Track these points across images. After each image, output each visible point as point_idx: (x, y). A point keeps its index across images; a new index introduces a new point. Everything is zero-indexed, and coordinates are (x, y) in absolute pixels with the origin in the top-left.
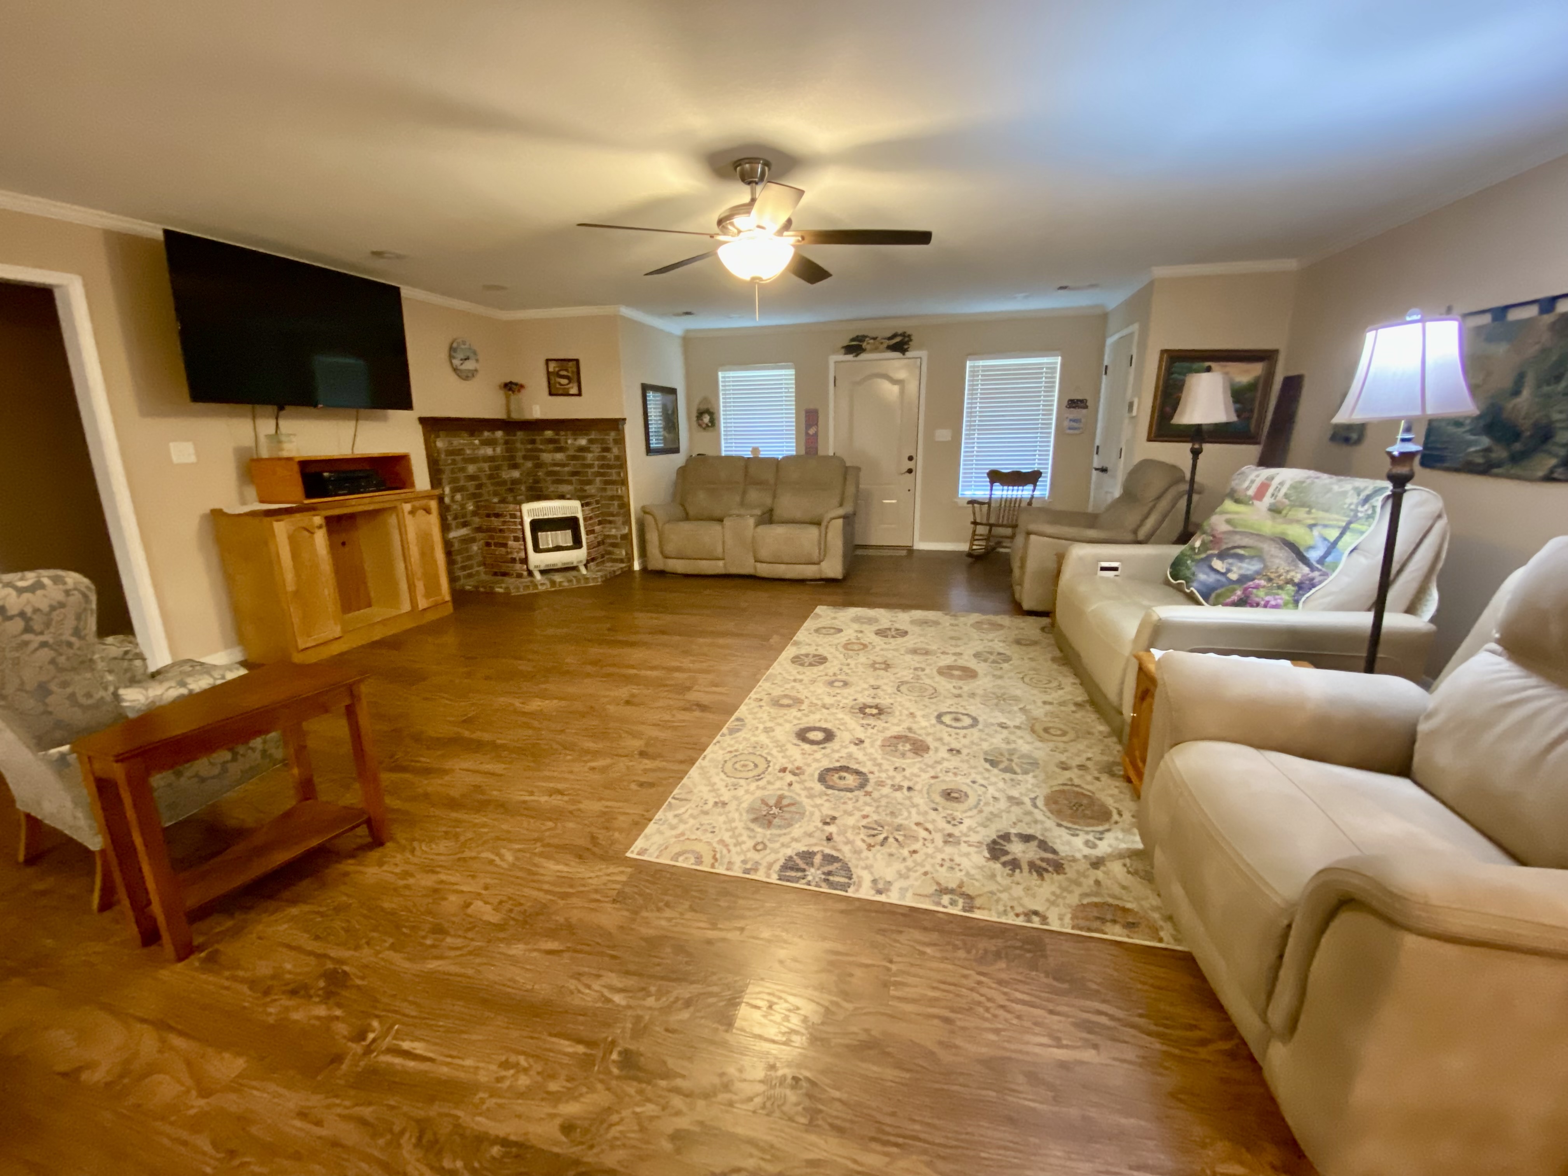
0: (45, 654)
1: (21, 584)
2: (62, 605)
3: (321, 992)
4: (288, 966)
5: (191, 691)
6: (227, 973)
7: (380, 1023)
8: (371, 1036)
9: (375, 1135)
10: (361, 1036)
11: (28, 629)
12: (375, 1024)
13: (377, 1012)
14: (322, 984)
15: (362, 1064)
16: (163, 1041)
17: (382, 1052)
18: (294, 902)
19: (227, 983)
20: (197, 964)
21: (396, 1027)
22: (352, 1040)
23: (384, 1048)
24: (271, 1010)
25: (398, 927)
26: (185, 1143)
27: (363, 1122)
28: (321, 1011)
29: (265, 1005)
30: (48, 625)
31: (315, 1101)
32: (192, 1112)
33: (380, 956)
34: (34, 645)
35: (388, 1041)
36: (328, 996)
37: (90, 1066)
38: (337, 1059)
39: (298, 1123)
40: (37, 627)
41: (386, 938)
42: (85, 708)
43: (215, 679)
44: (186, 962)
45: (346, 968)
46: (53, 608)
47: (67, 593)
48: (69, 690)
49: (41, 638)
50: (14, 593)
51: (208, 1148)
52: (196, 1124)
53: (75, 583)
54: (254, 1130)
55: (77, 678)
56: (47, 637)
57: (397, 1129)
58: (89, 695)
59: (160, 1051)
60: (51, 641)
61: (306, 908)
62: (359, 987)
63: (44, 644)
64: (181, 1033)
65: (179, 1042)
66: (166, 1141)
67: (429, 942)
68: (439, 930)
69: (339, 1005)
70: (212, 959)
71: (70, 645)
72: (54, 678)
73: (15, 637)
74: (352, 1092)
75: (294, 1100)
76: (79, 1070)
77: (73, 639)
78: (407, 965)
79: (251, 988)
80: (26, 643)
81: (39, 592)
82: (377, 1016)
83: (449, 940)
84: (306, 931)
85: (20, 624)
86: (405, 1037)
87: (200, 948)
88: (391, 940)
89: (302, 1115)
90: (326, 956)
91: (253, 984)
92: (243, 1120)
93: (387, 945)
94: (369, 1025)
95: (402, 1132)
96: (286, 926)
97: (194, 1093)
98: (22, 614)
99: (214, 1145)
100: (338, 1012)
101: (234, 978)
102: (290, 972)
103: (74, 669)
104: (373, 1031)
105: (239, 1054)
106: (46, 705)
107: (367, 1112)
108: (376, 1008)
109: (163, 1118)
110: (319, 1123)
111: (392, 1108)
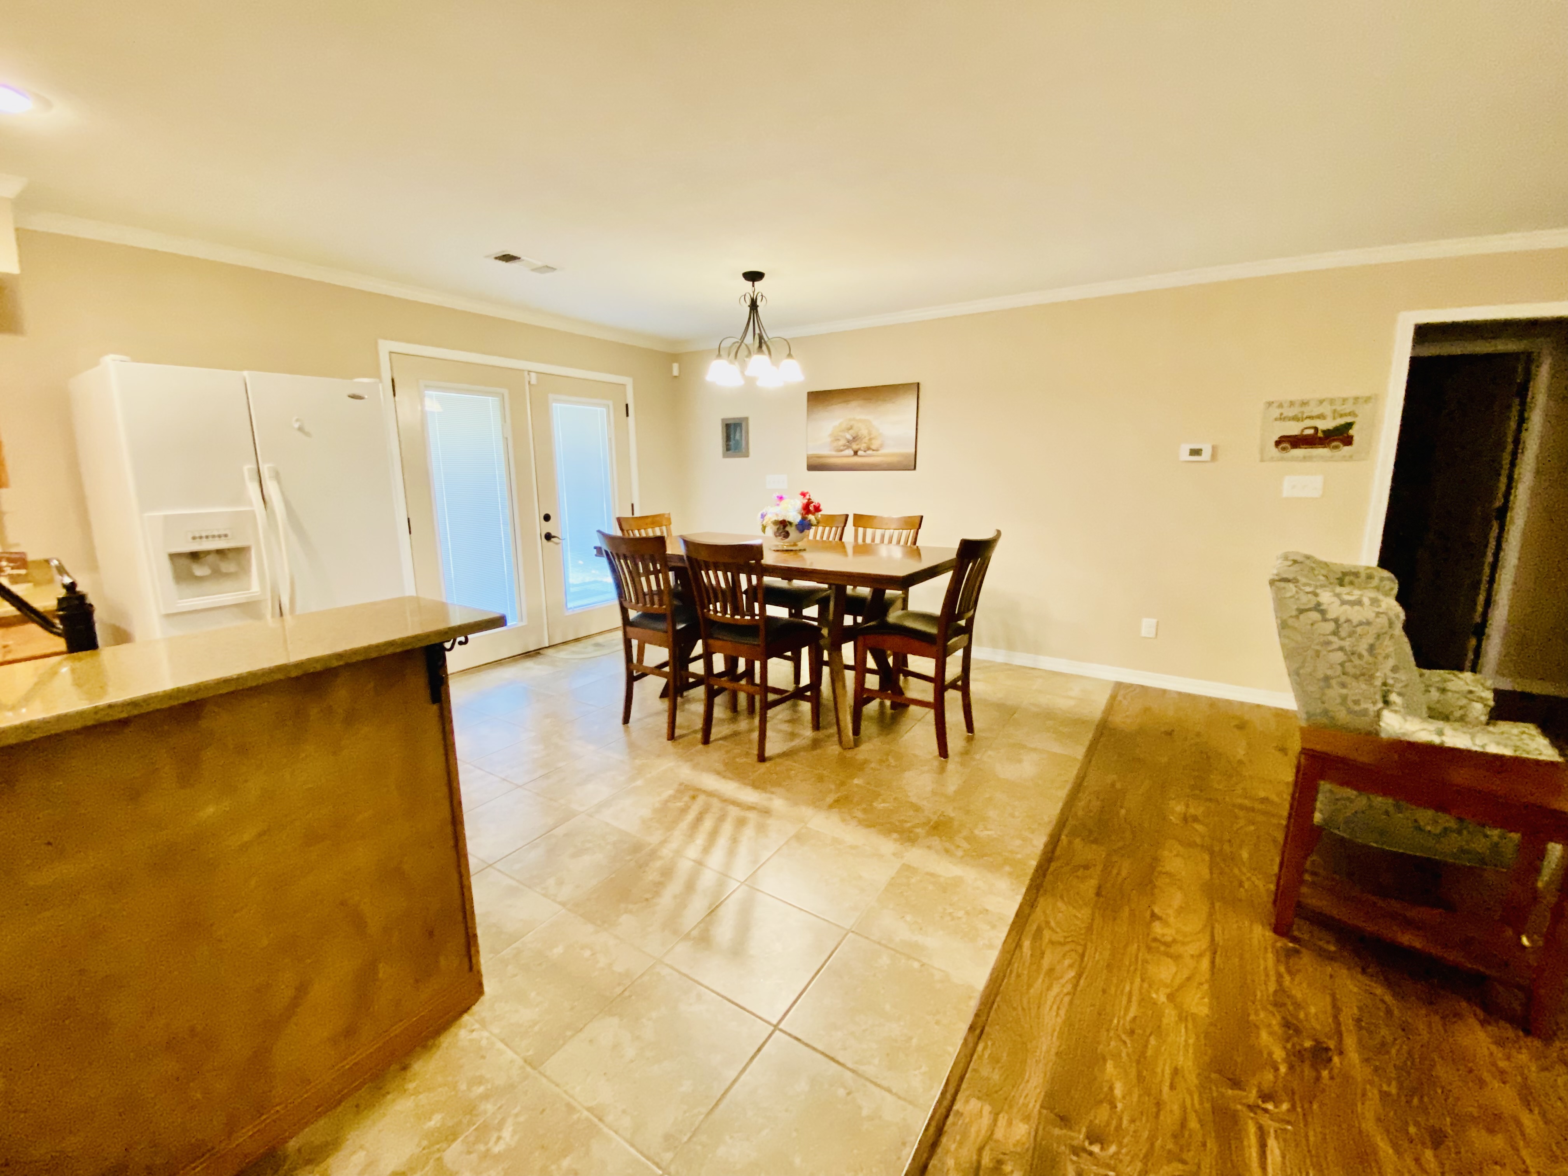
0: (1339, 656)
1: (1347, 598)
2: (1368, 623)
3: (1298, 1047)
4: (1313, 1010)
5: (1443, 742)
6: (1282, 969)
7: (1288, 1110)
8: (1270, 1106)
9: (1175, 1136)
10: (1266, 1097)
11: (1335, 633)
12: (1285, 1106)
13: (1298, 1105)
14: (1308, 1044)
15: (1239, 1107)
16: (1201, 955)
17: (1257, 1123)
18: (1389, 984)
19: (1272, 973)
20: (1279, 944)
21: (1289, 1127)
22: (1260, 1090)
23: (1261, 1121)
24: (1262, 1015)
25: (1413, 1092)
26: (1129, 1001)
27: (1183, 1124)
28: (1279, 1054)
29: (1264, 1008)
30: (1351, 634)
31: (1192, 1079)
32: (1154, 996)
33: (1368, 1087)
34: (1335, 646)
35: (1271, 1126)
36: (1297, 1056)
37: (1166, 924)
38: (1236, 1084)
39: (1168, 1071)
40: (1343, 634)
41: (1394, 1083)
42: (1350, 711)
43: (1475, 744)
44: (1276, 937)
45: (1336, 1059)
46: (1361, 624)
47: (1378, 614)
48: (1344, 691)
49: (1342, 643)
50: (1338, 602)
51: (1131, 1014)
52: (1145, 1001)
53: (1387, 609)
54: (1153, 1041)
55: (1354, 684)
56: (1347, 644)
57: (1185, 1156)
58: (1357, 702)
59: (1192, 956)
60: (1348, 649)
61: (1388, 998)
62: (1318, 1079)
63: (1341, 649)
64: (1213, 962)
65: (1205, 963)
66: (1127, 989)
67: (1412, 1130)
68: (1437, 1139)
69: (1291, 1067)
70: (1290, 954)
71: (1360, 656)
72: (1336, 677)
73: (1324, 635)
74: (1208, 1105)
75: (1187, 1062)
76: (1159, 918)
77: (1365, 653)
78: (1370, 1115)
79: (1276, 992)
80: (1329, 643)
81: (1357, 608)
82: (1293, 1107)
83: (1429, 1154)
84: (1360, 1009)
85: (1331, 626)
86: (1281, 1140)
87: (1294, 939)
88: (1394, 1091)
89: (1176, 1071)
90: (1340, 1034)
91: (1281, 989)
92: (1158, 1031)
93: (1385, 1088)
94: (1282, 1102)
95: (1184, 1162)
96: (1355, 990)
97: (1168, 991)
98: (1336, 621)
99: (1135, 1018)
100: (1283, 1069)
101: (1280, 976)
102: (1306, 1015)
103: (1356, 677)
104: (1276, 1107)
105: (1211, 1008)
106: (1323, 694)
107: (1193, 1124)
108: (1302, 1099)
109: (1143, 980)
110: (1172, 1087)
111: (1204, 1145)
